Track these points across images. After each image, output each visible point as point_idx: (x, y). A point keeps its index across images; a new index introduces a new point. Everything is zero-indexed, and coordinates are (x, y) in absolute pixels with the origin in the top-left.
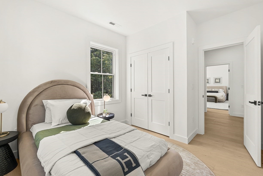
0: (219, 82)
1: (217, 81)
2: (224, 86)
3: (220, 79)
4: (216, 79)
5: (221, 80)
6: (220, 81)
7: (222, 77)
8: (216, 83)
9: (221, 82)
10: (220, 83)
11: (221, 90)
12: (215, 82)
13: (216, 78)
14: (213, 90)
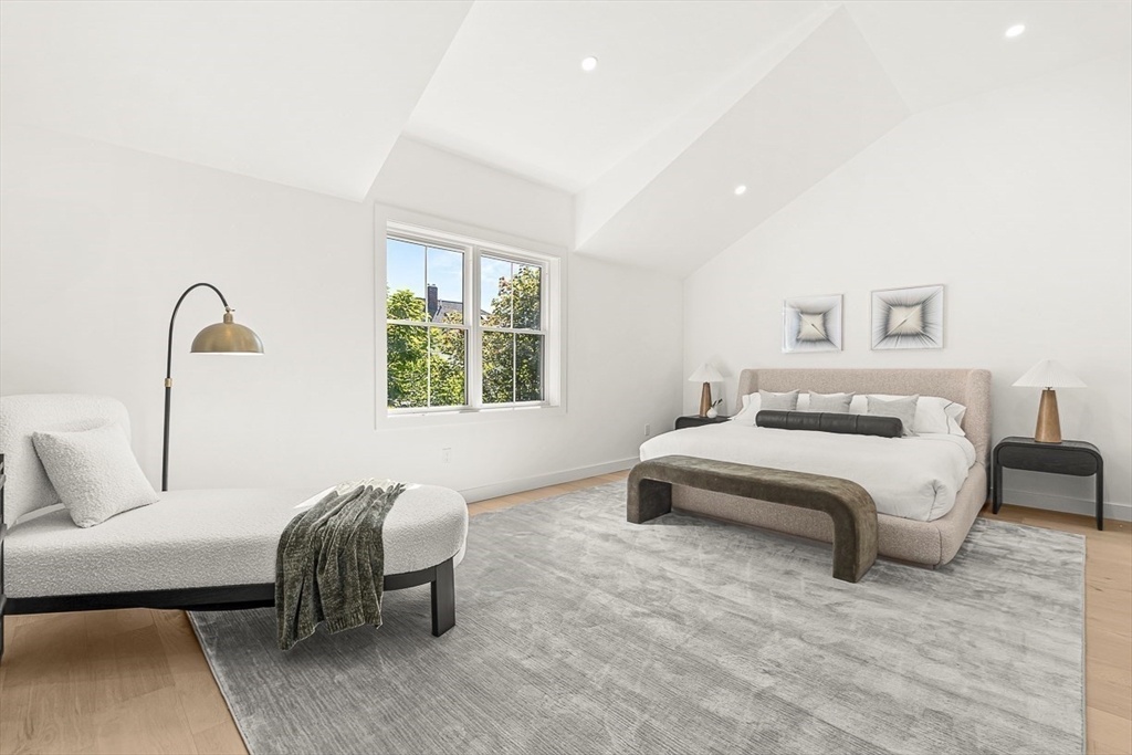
0: (922, 334)
1: (906, 319)
2: (967, 371)
3: (924, 305)
4: (890, 306)
5: (936, 316)
6: (925, 323)
7: (945, 287)
8: (891, 344)
9: (936, 331)
10: (929, 345)
11: (930, 409)
12: (887, 334)
13: (891, 295)
14: (861, 405)
